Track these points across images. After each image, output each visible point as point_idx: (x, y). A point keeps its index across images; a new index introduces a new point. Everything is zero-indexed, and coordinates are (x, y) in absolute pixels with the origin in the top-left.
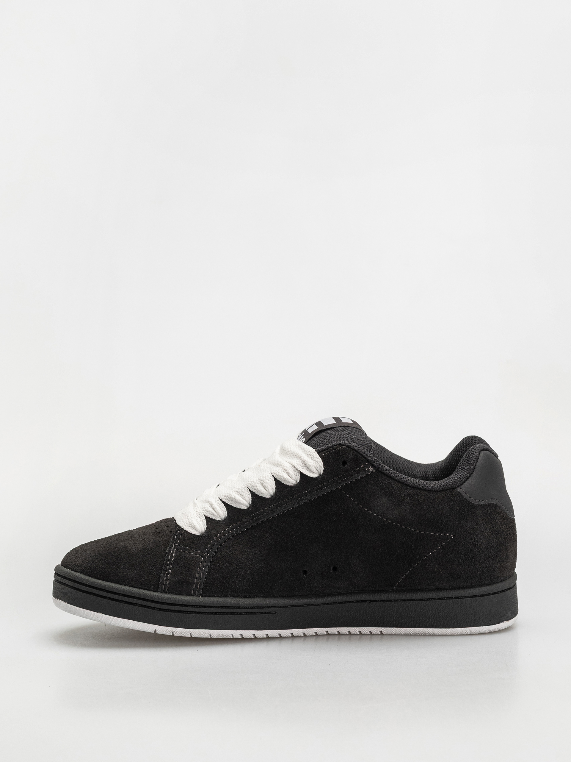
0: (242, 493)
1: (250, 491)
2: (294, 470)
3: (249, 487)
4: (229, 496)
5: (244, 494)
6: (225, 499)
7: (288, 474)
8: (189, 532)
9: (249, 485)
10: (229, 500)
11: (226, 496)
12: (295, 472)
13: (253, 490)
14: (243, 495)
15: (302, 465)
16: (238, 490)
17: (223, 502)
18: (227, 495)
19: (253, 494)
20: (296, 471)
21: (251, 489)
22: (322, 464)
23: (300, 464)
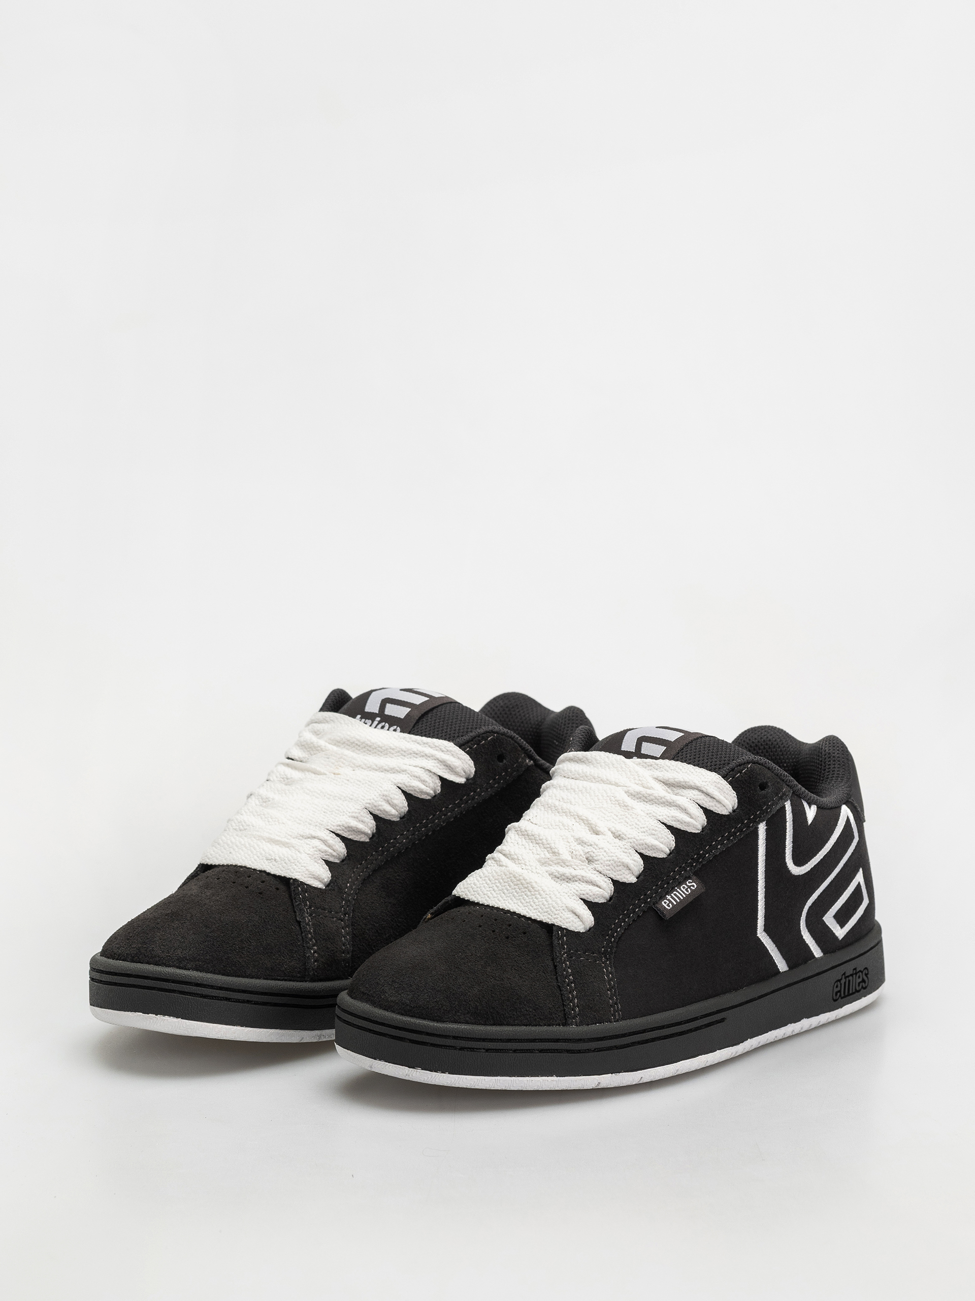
0: (362, 818)
1: (371, 813)
2: (430, 776)
3: (369, 808)
4: (346, 826)
5: (365, 819)
6: (340, 830)
7: (423, 782)
8: (314, 886)
9: (368, 805)
10: (346, 830)
11: (340, 826)
12: (432, 778)
13: (377, 812)
14: (364, 821)
15: (441, 767)
16: (354, 814)
17: (338, 835)
18: (341, 824)
19: (376, 817)
20: (434, 776)
21: (372, 810)
22: (471, 763)
23: (437, 766)
